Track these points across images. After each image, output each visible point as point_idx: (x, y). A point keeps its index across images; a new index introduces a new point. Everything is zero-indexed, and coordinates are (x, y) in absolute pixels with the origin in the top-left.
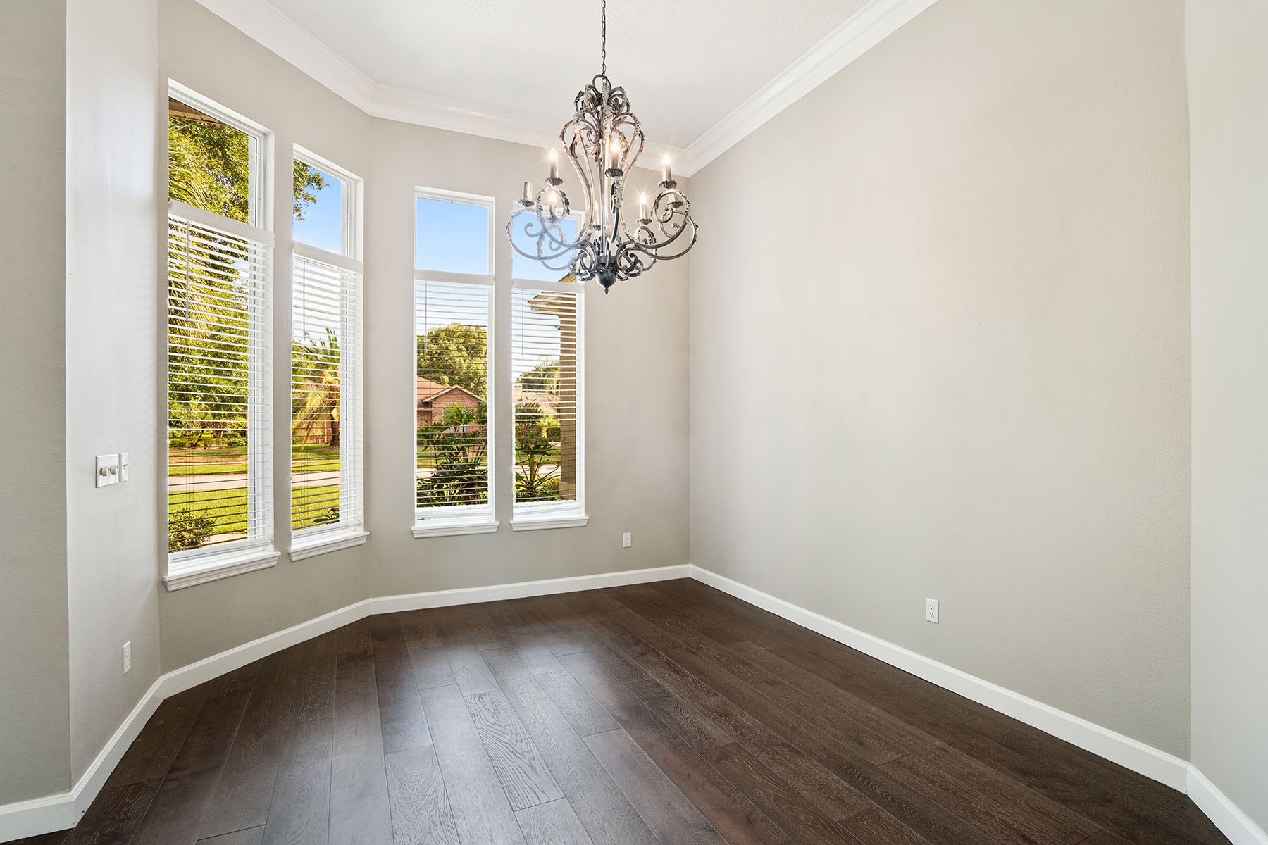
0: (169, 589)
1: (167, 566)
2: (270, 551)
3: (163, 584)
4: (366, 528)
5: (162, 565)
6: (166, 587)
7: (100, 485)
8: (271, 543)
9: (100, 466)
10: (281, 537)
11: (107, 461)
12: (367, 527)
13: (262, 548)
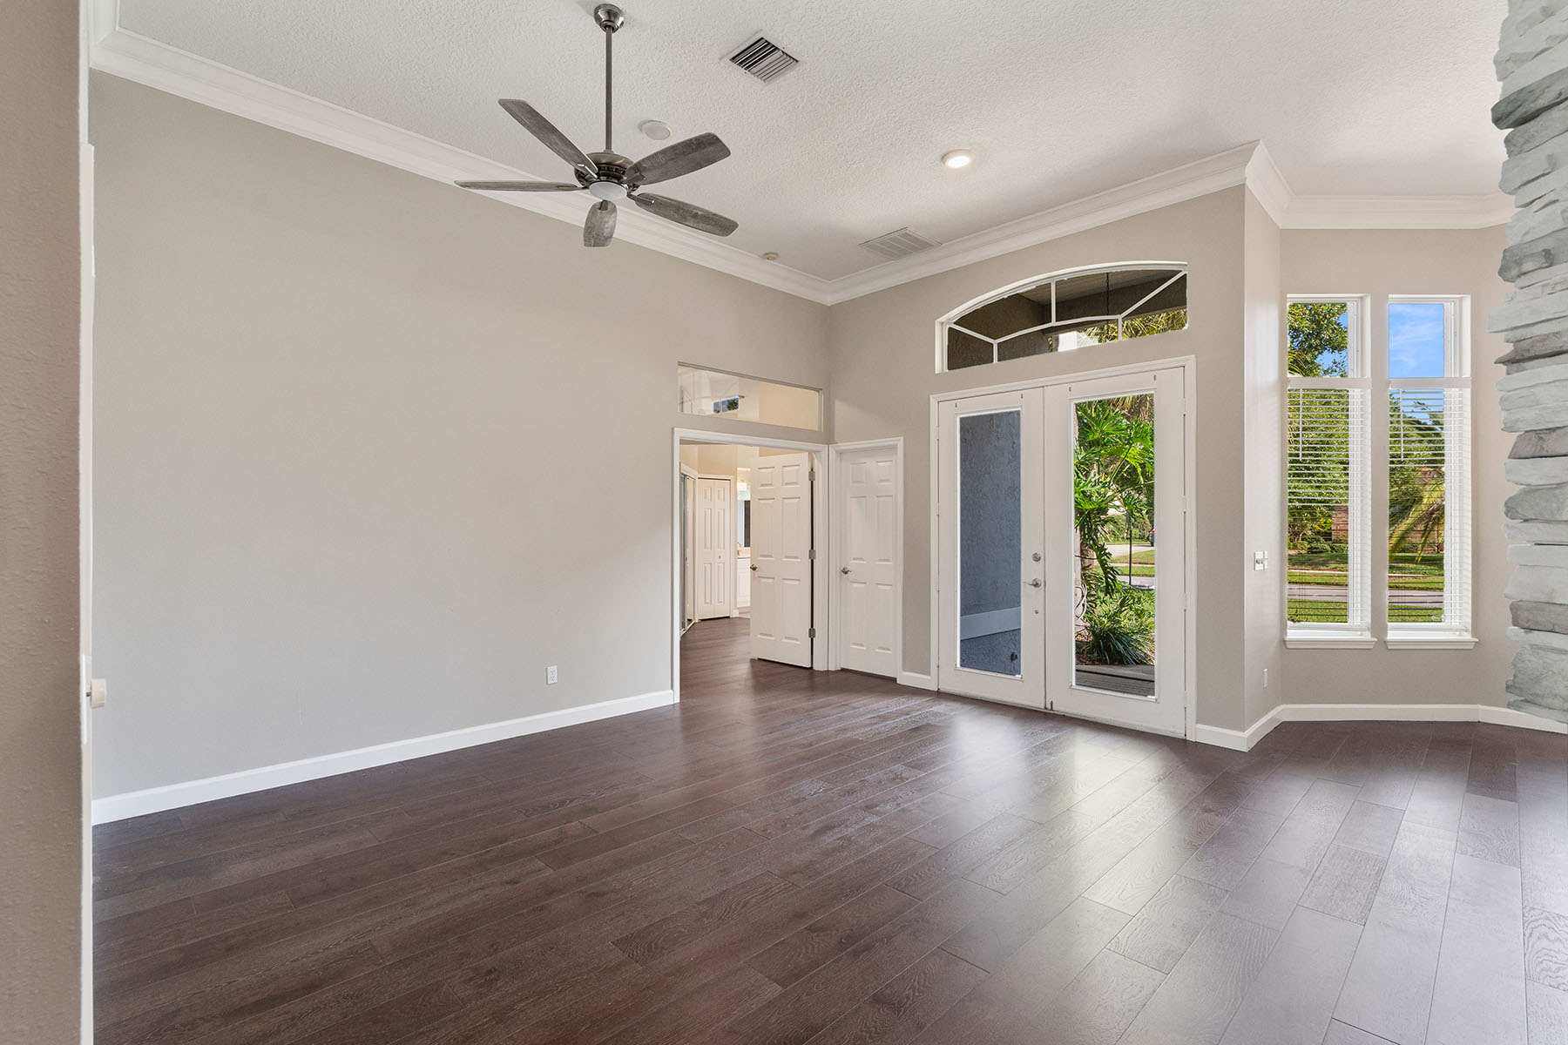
0: (1288, 646)
1: (1286, 633)
2: (1367, 636)
3: (1284, 642)
4: (1474, 635)
5: (1283, 629)
6: (1286, 645)
7: (1257, 569)
8: (1369, 629)
9: (1257, 558)
10: (1378, 628)
11: (1259, 556)
12: (1475, 632)
13: (1359, 633)
